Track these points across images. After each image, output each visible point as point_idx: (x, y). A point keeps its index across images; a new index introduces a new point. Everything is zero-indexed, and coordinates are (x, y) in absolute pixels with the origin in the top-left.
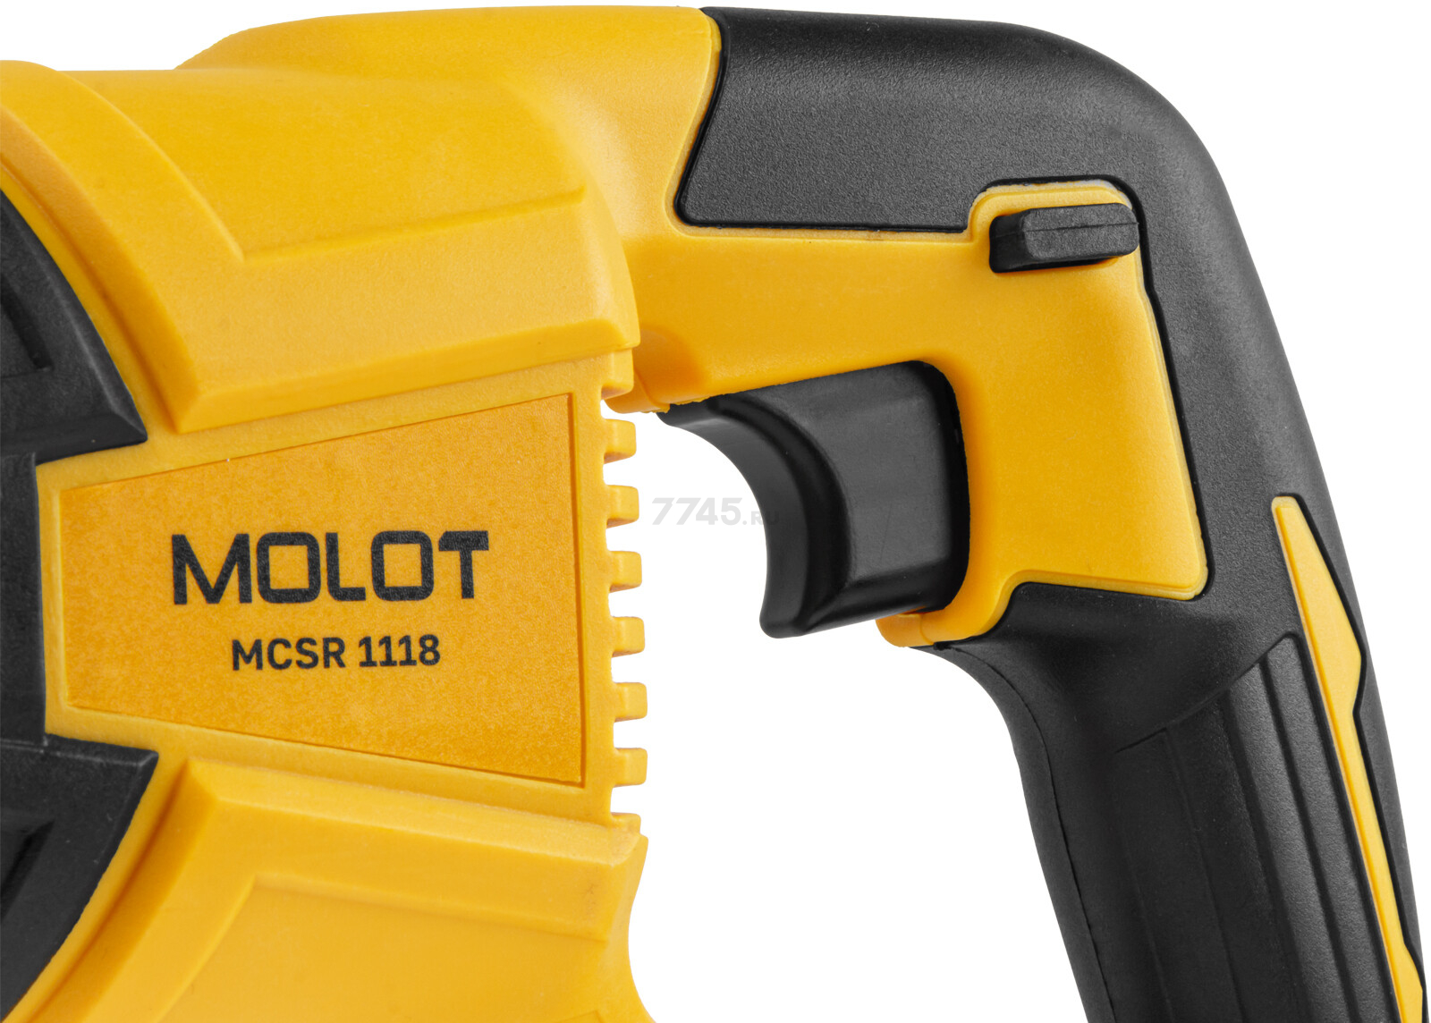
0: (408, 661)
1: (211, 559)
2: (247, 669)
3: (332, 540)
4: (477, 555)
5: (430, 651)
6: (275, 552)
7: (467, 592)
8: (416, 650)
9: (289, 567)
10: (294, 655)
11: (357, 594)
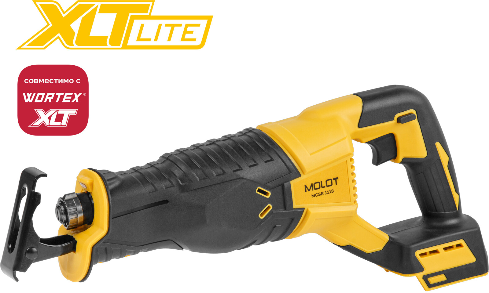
0: (330, 193)
1: (309, 187)
2: (313, 197)
3: (321, 182)
4: (337, 180)
5: (333, 191)
6: (315, 184)
7: (336, 184)
8: (331, 191)
9: (317, 186)
10: (318, 195)
11: (325, 187)
